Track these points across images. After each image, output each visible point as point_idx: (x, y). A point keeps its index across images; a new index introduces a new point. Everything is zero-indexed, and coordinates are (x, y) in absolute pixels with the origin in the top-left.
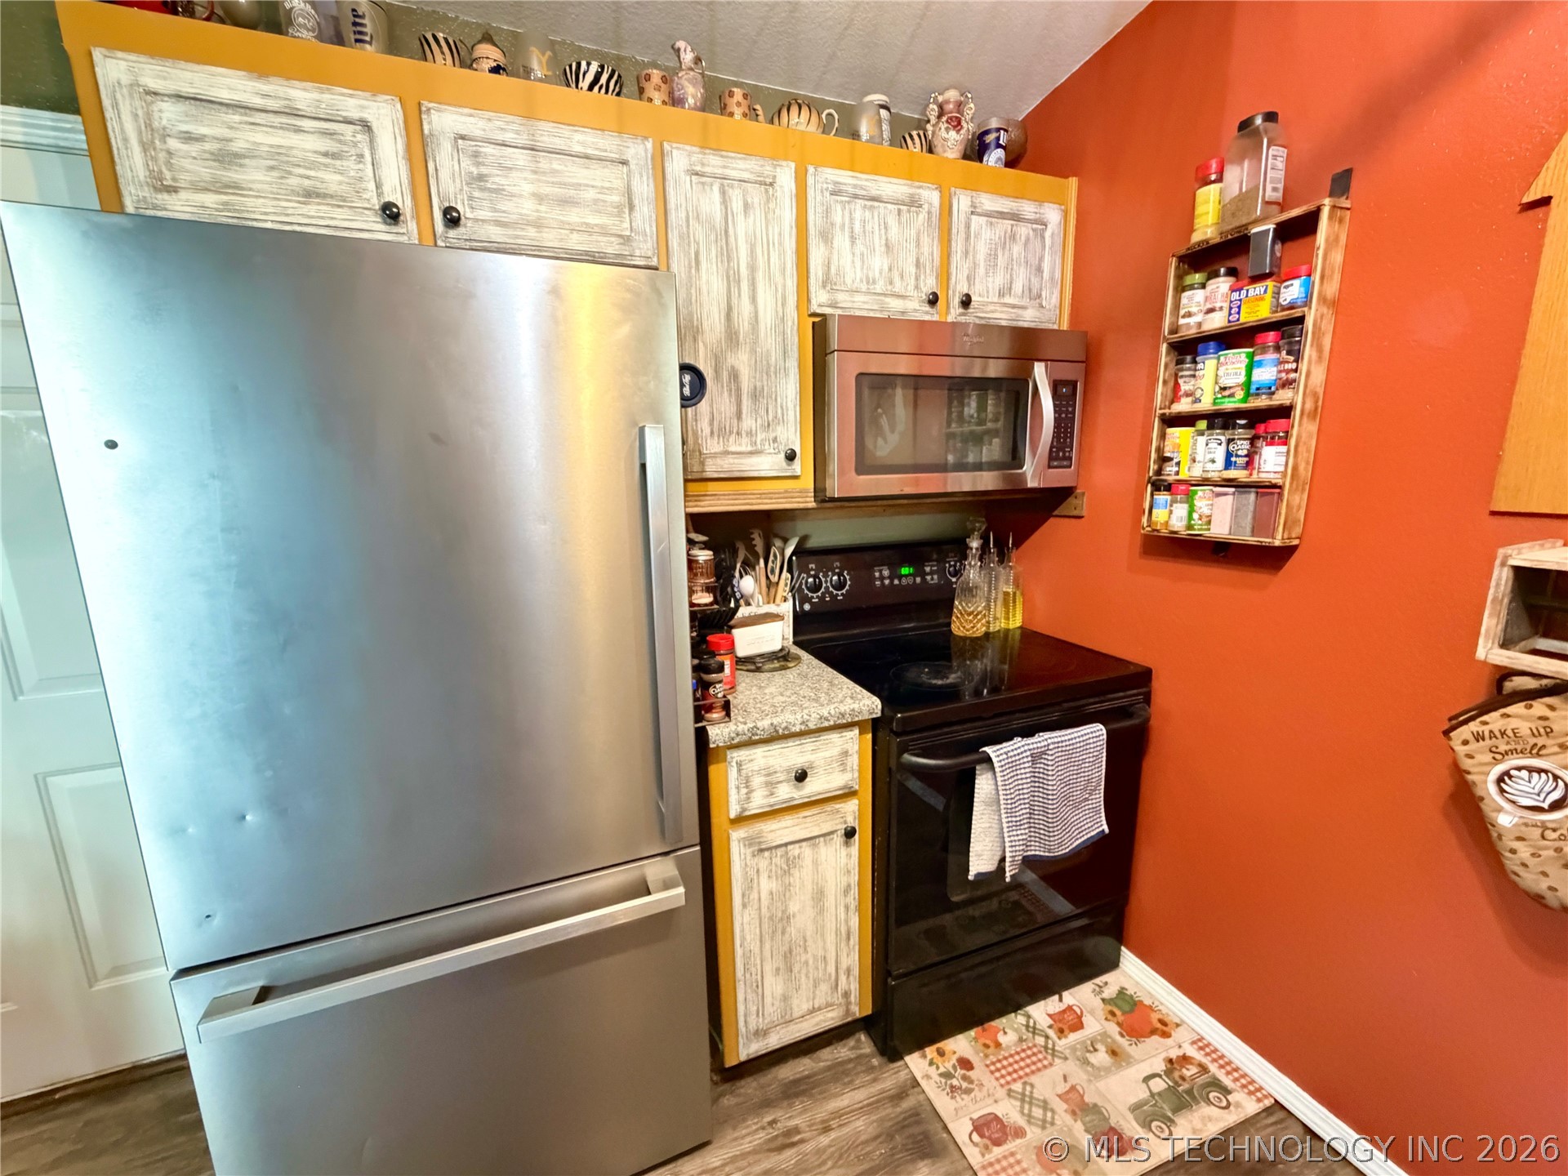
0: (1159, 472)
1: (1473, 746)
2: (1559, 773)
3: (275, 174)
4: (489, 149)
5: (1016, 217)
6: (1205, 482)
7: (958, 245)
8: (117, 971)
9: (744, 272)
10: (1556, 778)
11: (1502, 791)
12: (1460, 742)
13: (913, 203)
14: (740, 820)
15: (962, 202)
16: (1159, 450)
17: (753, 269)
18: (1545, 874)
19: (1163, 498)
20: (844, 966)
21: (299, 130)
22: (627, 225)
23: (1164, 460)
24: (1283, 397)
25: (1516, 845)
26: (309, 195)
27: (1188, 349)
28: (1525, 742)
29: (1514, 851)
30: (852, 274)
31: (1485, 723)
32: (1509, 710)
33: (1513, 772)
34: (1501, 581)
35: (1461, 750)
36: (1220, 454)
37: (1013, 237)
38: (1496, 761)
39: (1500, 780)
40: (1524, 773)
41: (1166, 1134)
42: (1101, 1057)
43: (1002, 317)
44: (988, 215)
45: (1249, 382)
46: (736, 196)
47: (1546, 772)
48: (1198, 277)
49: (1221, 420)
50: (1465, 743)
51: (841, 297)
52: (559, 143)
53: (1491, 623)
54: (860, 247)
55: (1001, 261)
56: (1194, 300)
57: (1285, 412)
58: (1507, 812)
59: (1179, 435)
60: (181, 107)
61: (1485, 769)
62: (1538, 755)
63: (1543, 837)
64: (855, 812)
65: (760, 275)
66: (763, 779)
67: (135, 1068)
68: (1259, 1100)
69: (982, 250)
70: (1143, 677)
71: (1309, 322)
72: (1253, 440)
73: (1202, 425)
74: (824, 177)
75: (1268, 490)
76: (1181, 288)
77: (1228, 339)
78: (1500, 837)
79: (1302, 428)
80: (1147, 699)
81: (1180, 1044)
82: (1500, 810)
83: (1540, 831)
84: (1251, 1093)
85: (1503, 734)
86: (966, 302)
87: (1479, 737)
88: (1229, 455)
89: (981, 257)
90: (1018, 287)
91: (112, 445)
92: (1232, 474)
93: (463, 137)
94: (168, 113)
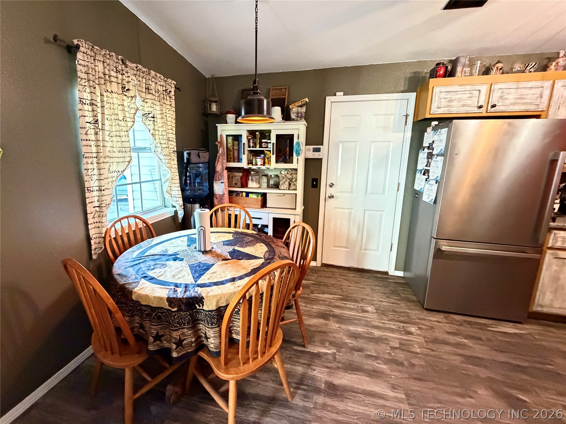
3: (459, 102)
4: (505, 90)
8: (365, 249)
14: (551, 248)
21: (465, 94)
22: (538, 102)
26: (464, 106)
60: (445, 94)
66: (562, 239)
67: (363, 269)
93: (500, 89)
94: (443, 95)
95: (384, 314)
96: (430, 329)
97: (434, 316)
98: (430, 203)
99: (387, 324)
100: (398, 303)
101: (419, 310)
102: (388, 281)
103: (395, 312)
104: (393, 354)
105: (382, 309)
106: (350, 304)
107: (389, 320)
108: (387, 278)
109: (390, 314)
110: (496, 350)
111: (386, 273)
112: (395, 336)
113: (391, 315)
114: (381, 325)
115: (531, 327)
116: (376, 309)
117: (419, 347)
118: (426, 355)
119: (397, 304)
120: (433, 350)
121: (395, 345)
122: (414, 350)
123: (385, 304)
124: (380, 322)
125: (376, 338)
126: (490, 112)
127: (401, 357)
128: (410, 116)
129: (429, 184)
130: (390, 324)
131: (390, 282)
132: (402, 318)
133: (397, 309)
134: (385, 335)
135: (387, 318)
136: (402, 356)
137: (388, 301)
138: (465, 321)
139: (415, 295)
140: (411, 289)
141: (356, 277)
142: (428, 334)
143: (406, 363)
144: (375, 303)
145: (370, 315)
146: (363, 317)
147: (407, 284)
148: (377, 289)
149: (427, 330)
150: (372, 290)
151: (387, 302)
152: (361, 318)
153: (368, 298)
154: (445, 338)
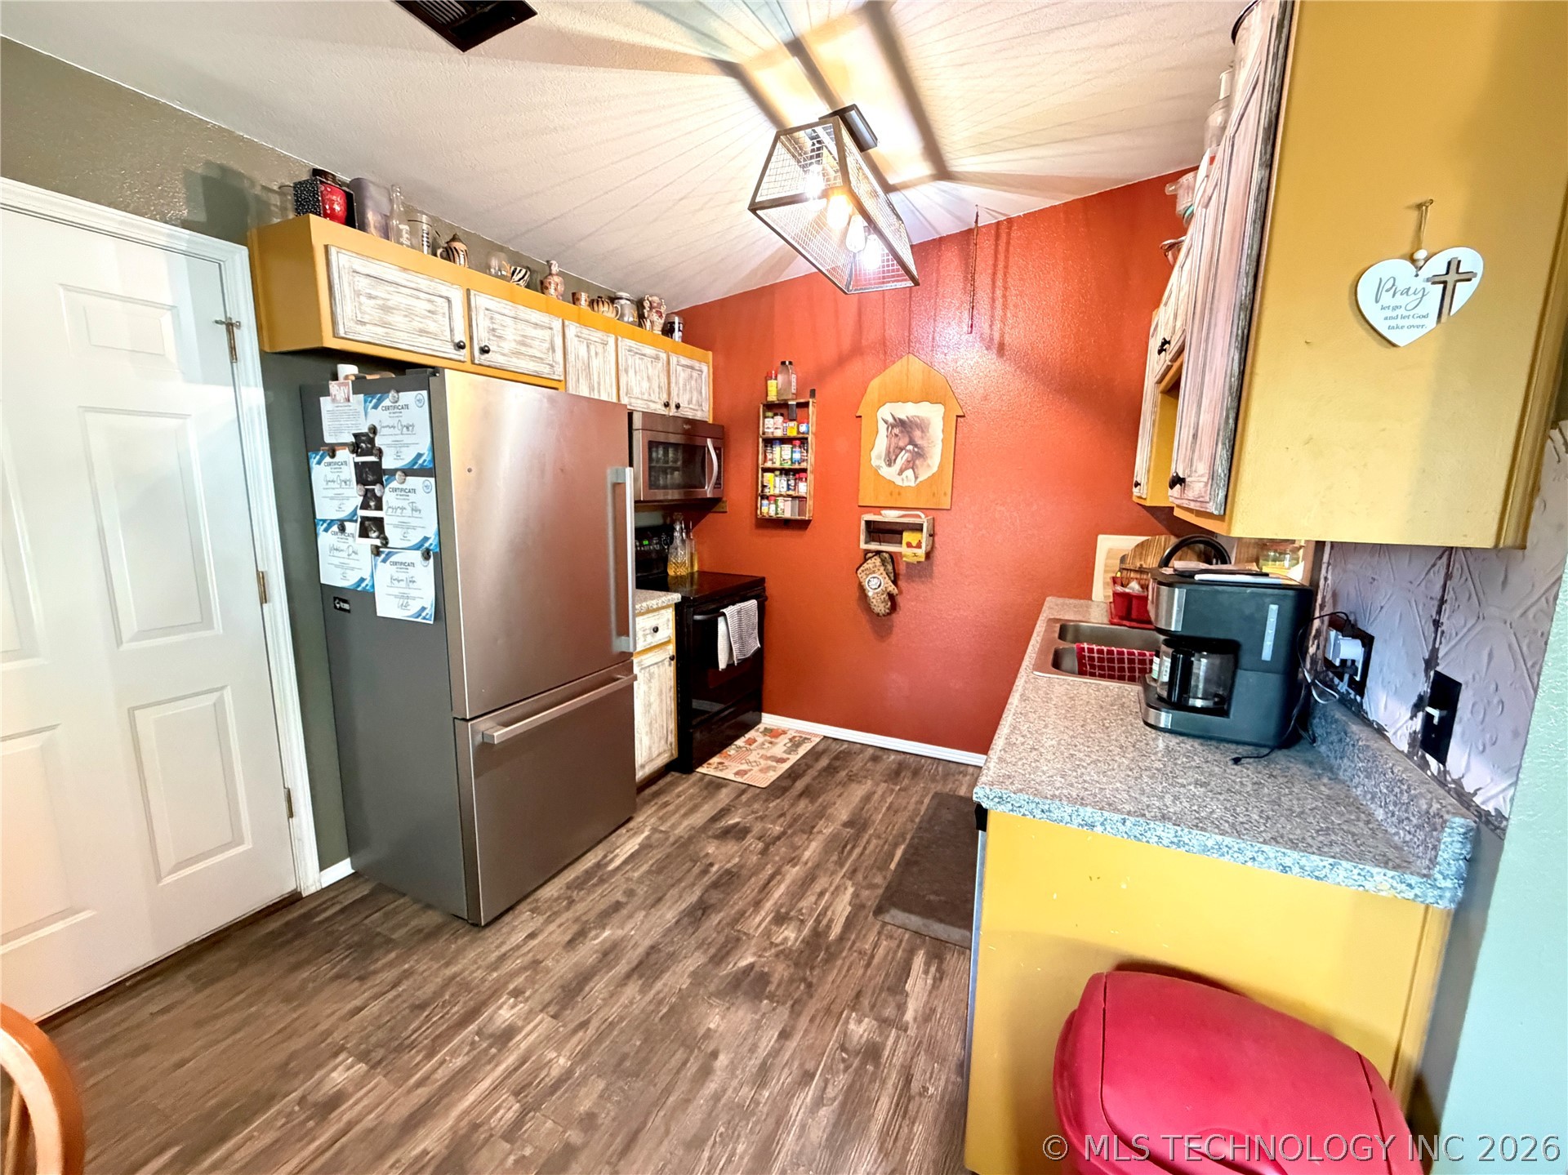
0: (762, 491)
3: (408, 319)
4: (497, 316)
5: (692, 368)
6: (781, 495)
7: (673, 380)
8: (180, 865)
9: (596, 386)
10: (879, 578)
11: (869, 585)
12: (860, 573)
13: (657, 358)
14: (640, 652)
15: (674, 359)
16: (762, 482)
17: (599, 384)
18: (880, 606)
19: (765, 502)
20: (669, 729)
21: (418, 298)
22: (551, 358)
23: (764, 486)
24: (804, 465)
25: (873, 600)
26: (423, 332)
27: (770, 442)
28: (872, 571)
29: (873, 602)
30: (636, 391)
31: (864, 566)
32: (868, 562)
33: (871, 579)
34: (863, 524)
35: (860, 575)
36: (785, 484)
37: (691, 377)
38: (866, 576)
39: (869, 582)
40: (873, 579)
41: (797, 752)
42: (767, 745)
43: (690, 415)
44: (683, 366)
45: (792, 459)
46: (592, 348)
47: (876, 577)
48: (770, 414)
49: (785, 472)
51: (633, 401)
52: (527, 317)
53: (862, 537)
54: (638, 378)
55: (688, 387)
56: (769, 422)
57: (804, 470)
58: (871, 591)
59: (769, 476)
60: (368, 281)
61: (865, 579)
62: (875, 573)
64: (671, 649)
65: (602, 387)
66: (642, 633)
68: (821, 736)
69: (681, 382)
70: (762, 580)
71: (809, 440)
72: (795, 479)
73: (778, 473)
74: (626, 343)
75: (801, 499)
76: (765, 417)
77: (784, 441)
78: (870, 599)
79: (810, 476)
80: (764, 589)
81: (790, 734)
82: (869, 591)
83: (877, 595)
84: (817, 736)
85: (868, 569)
86: (678, 407)
87: (863, 571)
88: (788, 485)
89: (681, 385)
90: (694, 401)
91: (469, 470)
92: (790, 492)
93: (487, 309)
94: (363, 283)
95: (400, 1049)
96: (536, 972)
97: (514, 929)
98: (419, 620)
99: (435, 1070)
100: (405, 971)
101: (472, 942)
102: (321, 922)
103: (422, 1007)
104: (528, 1151)
105: (381, 1035)
106: (250, 1138)
107: (430, 1055)
108: (308, 916)
109: (414, 1031)
110: (653, 906)
111: (294, 899)
112: (485, 1084)
113: (419, 1028)
114: (423, 1093)
115: (645, 816)
116: (363, 1057)
117: (559, 1048)
118: (585, 1055)
119: (407, 978)
120: (584, 1025)
121: (510, 1114)
122: (555, 1072)
123: (374, 1008)
124: (409, 1091)
125: (446, 1159)
126: (480, 365)
127: (550, 1133)
128: (244, 328)
129: (395, 563)
130: (442, 1062)
131: (327, 919)
132: (456, 1009)
133: (419, 993)
134: (460, 1118)
135: (418, 1052)
136: (549, 1124)
137: (376, 990)
138: (569, 887)
139: (428, 906)
140: (404, 895)
141: (181, 1002)
142: (544, 990)
143: (574, 1136)
144: (337, 1036)
145: (361, 1099)
146: (344, 1132)
147: (381, 889)
148: (305, 981)
149: (531, 981)
150: (288, 999)
151: (376, 997)
152: (338, 1145)
153: (297, 1044)
154: (576, 964)
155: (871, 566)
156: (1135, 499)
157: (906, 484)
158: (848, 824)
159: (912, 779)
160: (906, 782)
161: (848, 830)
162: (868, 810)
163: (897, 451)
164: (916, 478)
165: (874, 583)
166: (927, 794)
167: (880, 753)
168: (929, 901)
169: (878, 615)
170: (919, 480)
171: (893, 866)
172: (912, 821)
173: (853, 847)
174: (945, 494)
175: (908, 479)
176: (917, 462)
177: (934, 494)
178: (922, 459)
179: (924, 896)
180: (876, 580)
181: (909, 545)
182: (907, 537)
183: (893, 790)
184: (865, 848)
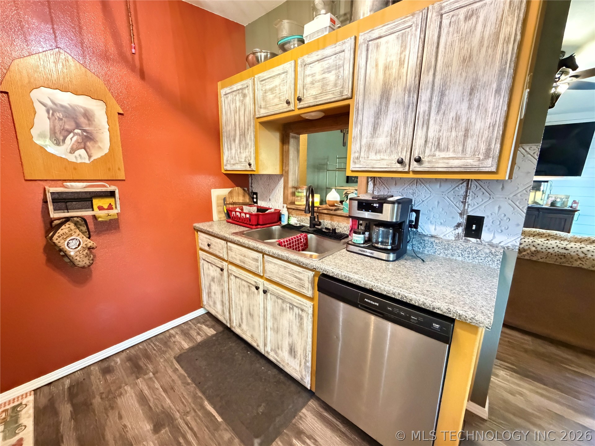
1: (59, 239)
2: (76, 238)
10: (76, 239)
11: (69, 247)
12: (55, 240)
18: (83, 261)
25: (76, 258)
28: (68, 234)
29: (76, 259)
31: (59, 233)
32: (62, 228)
33: (69, 242)
35: (56, 242)
38: (65, 241)
39: (68, 245)
40: (71, 241)
41: (24, 427)
47: (74, 239)
50: (57, 239)
58: (72, 252)
61: (64, 244)
62: (72, 236)
63: (80, 253)
68: (30, 395)
78: (73, 258)
82: (70, 252)
83: (78, 252)
84: (26, 397)
85: (63, 234)
87: (59, 237)
155: (67, 231)
156: (223, 171)
157: (79, 161)
158: (157, 429)
159: (151, 362)
160: (150, 367)
161: (163, 431)
162: (156, 405)
163: (66, 133)
164: (90, 157)
165: (73, 244)
166: (172, 362)
167: (105, 364)
168: (262, 413)
169: (83, 267)
170: (92, 159)
171: (220, 419)
172: (188, 384)
173: (185, 437)
174: (119, 169)
175: (81, 156)
176: (88, 144)
177: (109, 169)
178: (92, 142)
179: (258, 413)
180: (74, 241)
181: (100, 208)
182: (97, 202)
183: (151, 378)
184: (191, 429)
